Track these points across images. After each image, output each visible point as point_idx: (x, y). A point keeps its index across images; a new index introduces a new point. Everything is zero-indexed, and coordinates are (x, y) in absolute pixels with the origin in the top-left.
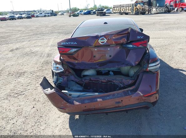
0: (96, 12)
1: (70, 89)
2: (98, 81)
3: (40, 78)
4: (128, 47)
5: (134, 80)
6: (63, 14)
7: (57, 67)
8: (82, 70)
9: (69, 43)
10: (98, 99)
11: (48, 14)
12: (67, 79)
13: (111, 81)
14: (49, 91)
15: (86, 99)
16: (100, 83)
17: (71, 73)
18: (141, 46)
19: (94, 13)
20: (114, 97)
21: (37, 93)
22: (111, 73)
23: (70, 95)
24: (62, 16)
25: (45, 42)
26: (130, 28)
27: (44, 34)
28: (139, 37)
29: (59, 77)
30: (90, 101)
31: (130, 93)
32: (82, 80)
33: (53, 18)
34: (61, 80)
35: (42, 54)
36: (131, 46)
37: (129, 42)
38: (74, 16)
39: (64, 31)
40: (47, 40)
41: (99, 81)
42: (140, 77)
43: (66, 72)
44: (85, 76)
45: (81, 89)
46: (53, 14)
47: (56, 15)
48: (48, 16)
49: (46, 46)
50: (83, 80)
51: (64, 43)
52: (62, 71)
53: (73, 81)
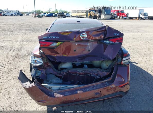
0: (58, 15)
1: (49, 82)
2: (75, 73)
3: (12, 71)
4: (106, 43)
5: (109, 72)
6: (28, 15)
7: (36, 61)
8: (59, 63)
9: (51, 37)
10: (78, 91)
11: (15, 14)
12: (45, 72)
13: (88, 74)
14: (28, 85)
15: (67, 92)
16: (78, 75)
17: (49, 66)
18: (117, 42)
19: (56, 16)
20: (93, 88)
21: (10, 85)
22: (85, 66)
23: (50, 88)
24: (28, 16)
25: (14, 38)
26: (107, 26)
27: (12, 30)
28: (115, 34)
29: (37, 71)
30: (70, 93)
31: (108, 85)
32: (60, 73)
33: (19, 17)
34: (39, 73)
35: (12, 48)
36: (108, 42)
37: (106, 38)
38: (39, 17)
39: (31, 28)
40: (16, 35)
41: (77, 73)
42: (115, 70)
43: (44, 65)
44: (62, 69)
45: (60, 81)
46: (19, 14)
47: (22, 15)
48: (15, 16)
49: (15, 41)
50: (62, 73)
51: (46, 37)
52: (41, 64)
53: (52, 74)
